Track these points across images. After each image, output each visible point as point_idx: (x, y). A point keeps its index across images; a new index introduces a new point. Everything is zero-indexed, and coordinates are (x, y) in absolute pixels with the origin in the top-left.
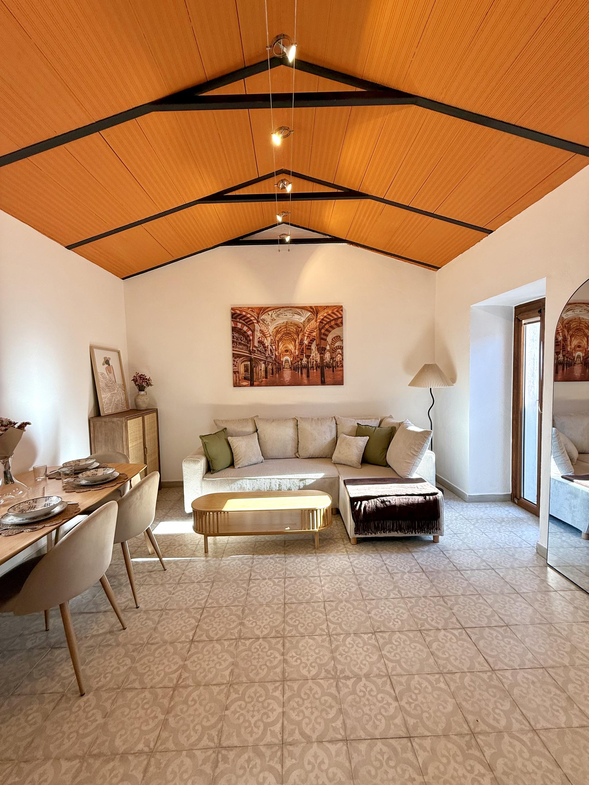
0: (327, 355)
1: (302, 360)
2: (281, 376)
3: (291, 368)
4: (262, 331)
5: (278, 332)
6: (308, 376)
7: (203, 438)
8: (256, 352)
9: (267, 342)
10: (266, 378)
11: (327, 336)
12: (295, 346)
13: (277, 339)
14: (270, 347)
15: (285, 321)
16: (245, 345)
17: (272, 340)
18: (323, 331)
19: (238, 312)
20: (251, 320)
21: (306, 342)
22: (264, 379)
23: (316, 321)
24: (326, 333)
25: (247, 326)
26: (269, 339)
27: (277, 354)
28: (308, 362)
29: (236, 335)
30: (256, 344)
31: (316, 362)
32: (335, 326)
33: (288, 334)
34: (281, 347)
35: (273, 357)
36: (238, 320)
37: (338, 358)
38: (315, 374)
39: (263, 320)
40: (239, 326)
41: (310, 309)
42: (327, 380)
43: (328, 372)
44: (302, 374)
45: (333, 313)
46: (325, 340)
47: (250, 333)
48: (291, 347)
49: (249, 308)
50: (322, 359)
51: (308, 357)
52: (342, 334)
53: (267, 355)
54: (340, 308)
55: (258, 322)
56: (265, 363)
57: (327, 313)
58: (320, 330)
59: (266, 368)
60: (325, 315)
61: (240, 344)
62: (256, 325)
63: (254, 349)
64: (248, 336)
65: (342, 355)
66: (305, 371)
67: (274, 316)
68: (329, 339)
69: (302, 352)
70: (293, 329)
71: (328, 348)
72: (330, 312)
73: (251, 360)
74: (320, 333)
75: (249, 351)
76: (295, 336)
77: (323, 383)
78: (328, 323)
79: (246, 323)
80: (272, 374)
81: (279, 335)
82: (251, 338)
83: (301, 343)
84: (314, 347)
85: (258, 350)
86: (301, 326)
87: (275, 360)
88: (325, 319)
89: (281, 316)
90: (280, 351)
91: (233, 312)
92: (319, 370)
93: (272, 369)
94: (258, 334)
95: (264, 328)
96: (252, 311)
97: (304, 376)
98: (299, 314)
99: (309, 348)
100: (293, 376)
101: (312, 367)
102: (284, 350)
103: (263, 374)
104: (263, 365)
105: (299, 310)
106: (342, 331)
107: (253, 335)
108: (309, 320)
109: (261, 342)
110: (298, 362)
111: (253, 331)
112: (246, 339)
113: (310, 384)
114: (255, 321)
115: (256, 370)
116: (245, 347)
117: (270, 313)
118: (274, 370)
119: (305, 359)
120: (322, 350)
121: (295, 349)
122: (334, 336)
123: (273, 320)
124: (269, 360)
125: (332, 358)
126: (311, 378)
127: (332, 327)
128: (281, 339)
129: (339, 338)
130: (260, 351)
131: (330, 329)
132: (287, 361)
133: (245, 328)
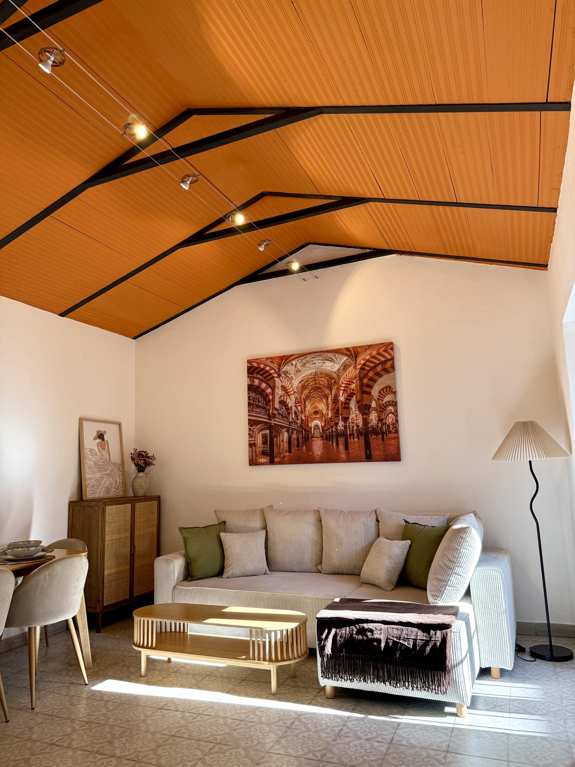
0: (373, 416)
1: (337, 424)
2: (310, 449)
3: (322, 437)
4: (284, 388)
5: (304, 387)
6: (347, 448)
7: (183, 531)
8: (277, 416)
9: (291, 402)
10: (290, 451)
11: (371, 387)
12: (327, 405)
13: (303, 396)
14: (294, 409)
15: (313, 371)
16: (263, 408)
17: (296, 398)
18: (365, 381)
19: (255, 365)
20: (271, 374)
21: (342, 398)
22: (287, 454)
23: (355, 367)
24: (370, 383)
25: (265, 382)
26: (293, 397)
27: (303, 418)
28: (345, 428)
29: (253, 395)
30: (277, 406)
31: (358, 426)
32: (382, 373)
33: (317, 388)
34: (309, 408)
35: (299, 422)
36: (255, 375)
37: (390, 419)
38: (357, 443)
39: (286, 373)
40: (256, 382)
41: (346, 352)
42: (375, 453)
43: (375, 441)
44: (337, 444)
45: (379, 354)
46: (369, 393)
47: (269, 391)
48: (322, 406)
49: (268, 358)
50: (366, 421)
51: (345, 419)
52: (395, 383)
53: (291, 420)
54: (389, 346)
55: (279, 376)
56: (288, 431)
57: (370, 354)
58: (361, 379)
59: (290, 438)
60: (368, 357)
61: (257, 406)
62: (277, 380)
63: (275, 412)
64: (267, 395)
65: (396, 414)
66: (341, 440)
67: (299, 366)
68: (375, 391)
69: (336, 413)
70: (324, 381)
71: (374, 404)
72: (374, 353)
73: (270, 427)
74: (362, 385)
75: (269, 415)
76: (327, 392)
77: (369, 458)
78: (372, 369)
79: (265, 378)
80: (298, 446)
81: (306, 392)
82: (271, 397)
83: (336, 400)
84: (353, 404)
85: (279, 414)
86: (335, 376)
87: (301, 426)
88: (368, 363)
89: (308, 365)
90: (307, 413)
91: (250, 365)
92: (362, 438)
93: (298, 440)
94: (279, 392)
95: (286, 384)
96: (272, 362)
97: (342, 447)
98: (331, 360)
99: (346, 406)
100: (326, 448)
101: (352, 434)
102: (312, 411)
103: (286, 446)
104: (286, 435)
105: (331, 355)
106: (394, 378)
107: (273, 393)
108: (345, 367)
109: (283, 403)
110: (332, 427)
111: (273, 388)
112: (265, 400)
113: (350, 459)
114: (276, 375)
115: (277, 441)
116: (263, 411)
117: (294, 362)
118: (301, 440)
119: (341, 423)
120: (365, 409)
121: (328, 409)
122: (382, 386)
123: (298, 371)
124: (293, 426)
125: (380, 420)
126: (350, 451)
127: (379, 375)
128: (308, 397)
129: (390, 390)
130: (282, 415)
131: (376, 377)
132: (317, 426)
133: (264, 385)
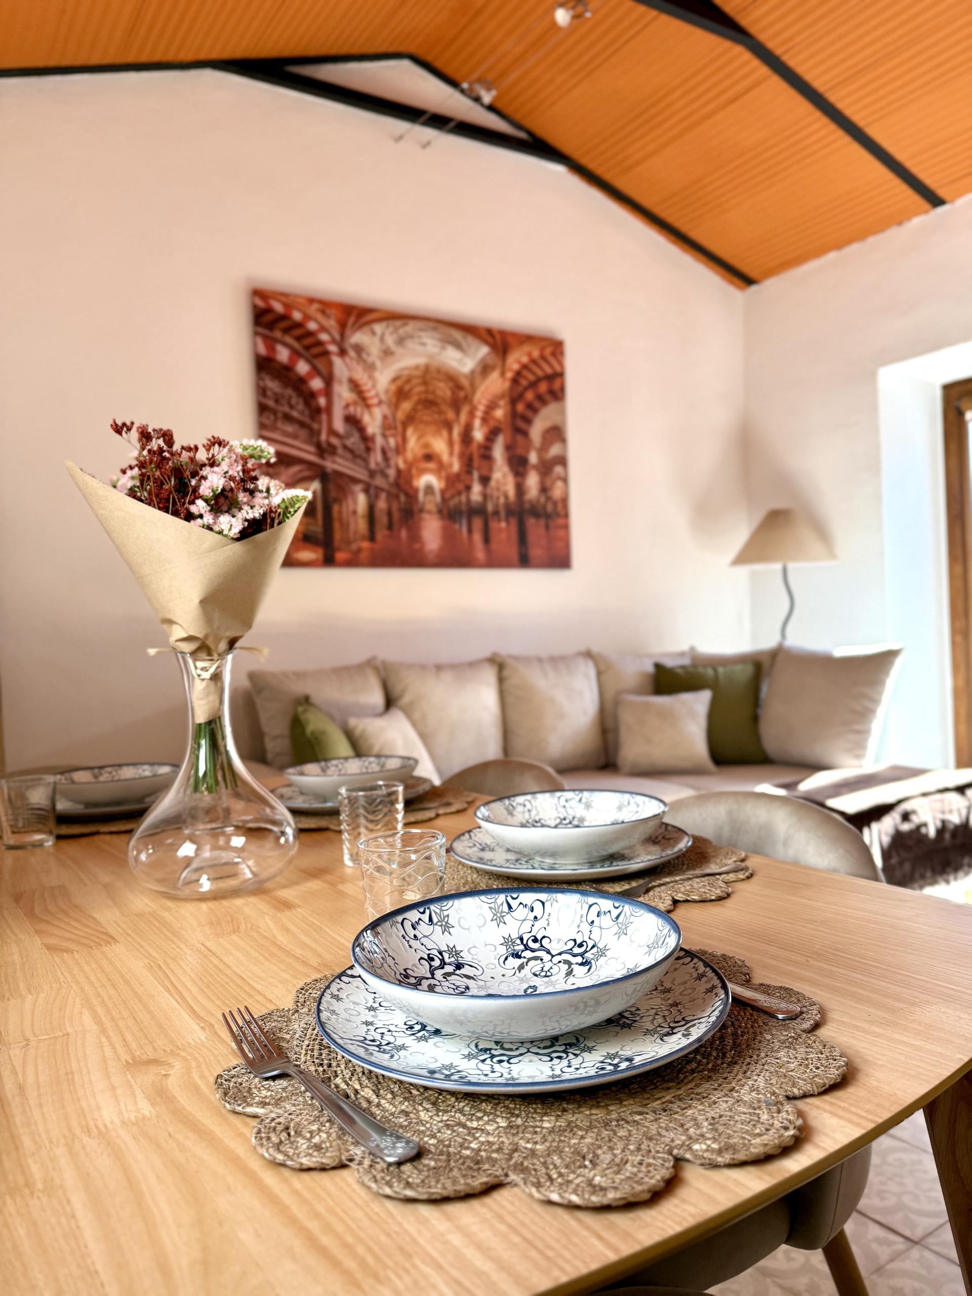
0: (532, 481)
1: (468, 488)
2: (415, 536)
3: (440, 512)
4: (355, 386)
5: (401, 394)
6: (487, 540)
8: (340, 451)
9: (373, 423)
10: (372, 537)
11: (529, 421)
12: (451, 443)
13: (401, 415)
14: (379, 441)
15: (421, 361)
16: (302, 425)
17: (385, 417)
18: (520, 407)
19: (278, 307)
20: (320, 343)
21: (478, 435)
22: (365, 545)
23: (503, 374)
24: (529, 414)
25: (308, 361)
26: (378, 413)
27: (401, 465)
28: (485, 496)
29: (273, 385)
30: (339, 425)
31: (506, 497)
32: (548, 397)
33: (429, 403)
34: (413, 444)
35: (392, 472)
36: (278, 334)
37: (557, 492)
38: (504, 532)
39: (359, 349)
40: (283, 355)
41: (486, 336)
42: (535, 552)
43: (534, 527)
44: (470, 531)
45: (543, 357)
46: (525, 434)
47: (317, 384)
48: (439, 445)
49: (311, 301)
50: (520, 489)
51: (485, 480)
52: (564, 421)
53: (373, 466)
54: (556, 347)
55: (343, 353)
56: (366, 491)
57: (529, 355)
58: (513, 402)
59: (371, 508)
60: (525, 359)
61: (288, 418)
62: (337, 361)
63: (334, 441)
64: (313, 395)
65: (565, 480)
66: (478, 523)
67: (390, 340)
68: (536, 431)
69: (468, 464)
70: (443, 390)
71: (533, 458)
72: (536, 354)
73: (324, 476)
74: (514, 415)
75: (318, 445)
76: (451, 415)
77: (524, 561)
78: (533, 385)
79: (307, 348)
80: (390, 526)
81: (406, 406)
82: (322, 401)
83: (467, 437)
84: (498, 452)
85: (345, 447)
86: (465, 383)
87: (397, 484)
88: (525, 373)
89: (409, 344)
90: (409, 455)
91: (260, 303)
92: (514, 522)
93: (390, 513)
94: (343, 394)
95: (360, 375)
96: (323, 312)
97: (477, 537)
98: (458, 346)
99: (486, 455)
100: (448, 536)
101: (496, 513)
102: (420, 452)
103: (362, 525)
104: (361, 501)
105: (457, 335)
106: (563, 412)
107: (328, 391)
108: (485, 369)
109: (353, 421)
110: (459, 493)
111: (329, 380)
112: (307, 404)
113: (493, 562)
114: (333, 348)
115: (340, 512)
116: (303, 433)
117: (378, 328)
118: (396, 516)
119: (477, 488)
120: (518, 465)
121: (451, 453)
122: (547, 424)
123: (387, 353)
124: (379, 481)
125: (544, 489)
126: (494, 546)
127: (541, 399)
128: (410, 420)
129: (557, 433)
130: (351, 451)
131: (537, 404)
132: (429, 489)
133: (302, 367)
